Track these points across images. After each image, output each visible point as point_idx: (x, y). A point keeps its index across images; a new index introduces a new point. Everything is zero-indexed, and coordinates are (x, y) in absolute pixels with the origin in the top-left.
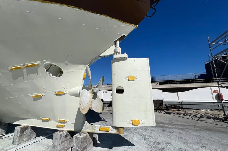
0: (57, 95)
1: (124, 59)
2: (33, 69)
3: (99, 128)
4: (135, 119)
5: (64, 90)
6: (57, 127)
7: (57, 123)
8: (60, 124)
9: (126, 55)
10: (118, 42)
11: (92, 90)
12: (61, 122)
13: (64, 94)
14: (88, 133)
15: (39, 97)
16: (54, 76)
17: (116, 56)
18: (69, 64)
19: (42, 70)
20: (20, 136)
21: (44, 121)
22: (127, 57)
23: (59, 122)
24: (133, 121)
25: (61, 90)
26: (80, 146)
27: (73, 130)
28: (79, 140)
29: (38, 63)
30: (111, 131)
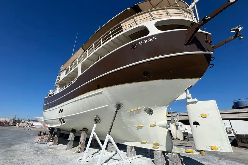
0: (151, 126)
1: (195, 102)
2: (138, 111)
3: (185, 150)
4: (213, 145)
5: (155, 123)
6: (153, 148)
7: (153, 145)
8: (155, 146)
9: (196, 100)
10: (188, 90)
11: (174, 123)
12: (155, 144)
13: (155, 126)
14: (177, 153)
15: (141, 127)
16: (149, 115)
17: (188, 101)
18: (157, 107)
19: (143, 112)
20: (131, 152)
21: (143, 143)
22: (197, 101)
23: (154, 145)
24: (211, 146)
25: (153, 123)
26: (174, 160)
27: (165, 150)
28: (173, 156)
29: (141, 108)
30: (195, 153)
